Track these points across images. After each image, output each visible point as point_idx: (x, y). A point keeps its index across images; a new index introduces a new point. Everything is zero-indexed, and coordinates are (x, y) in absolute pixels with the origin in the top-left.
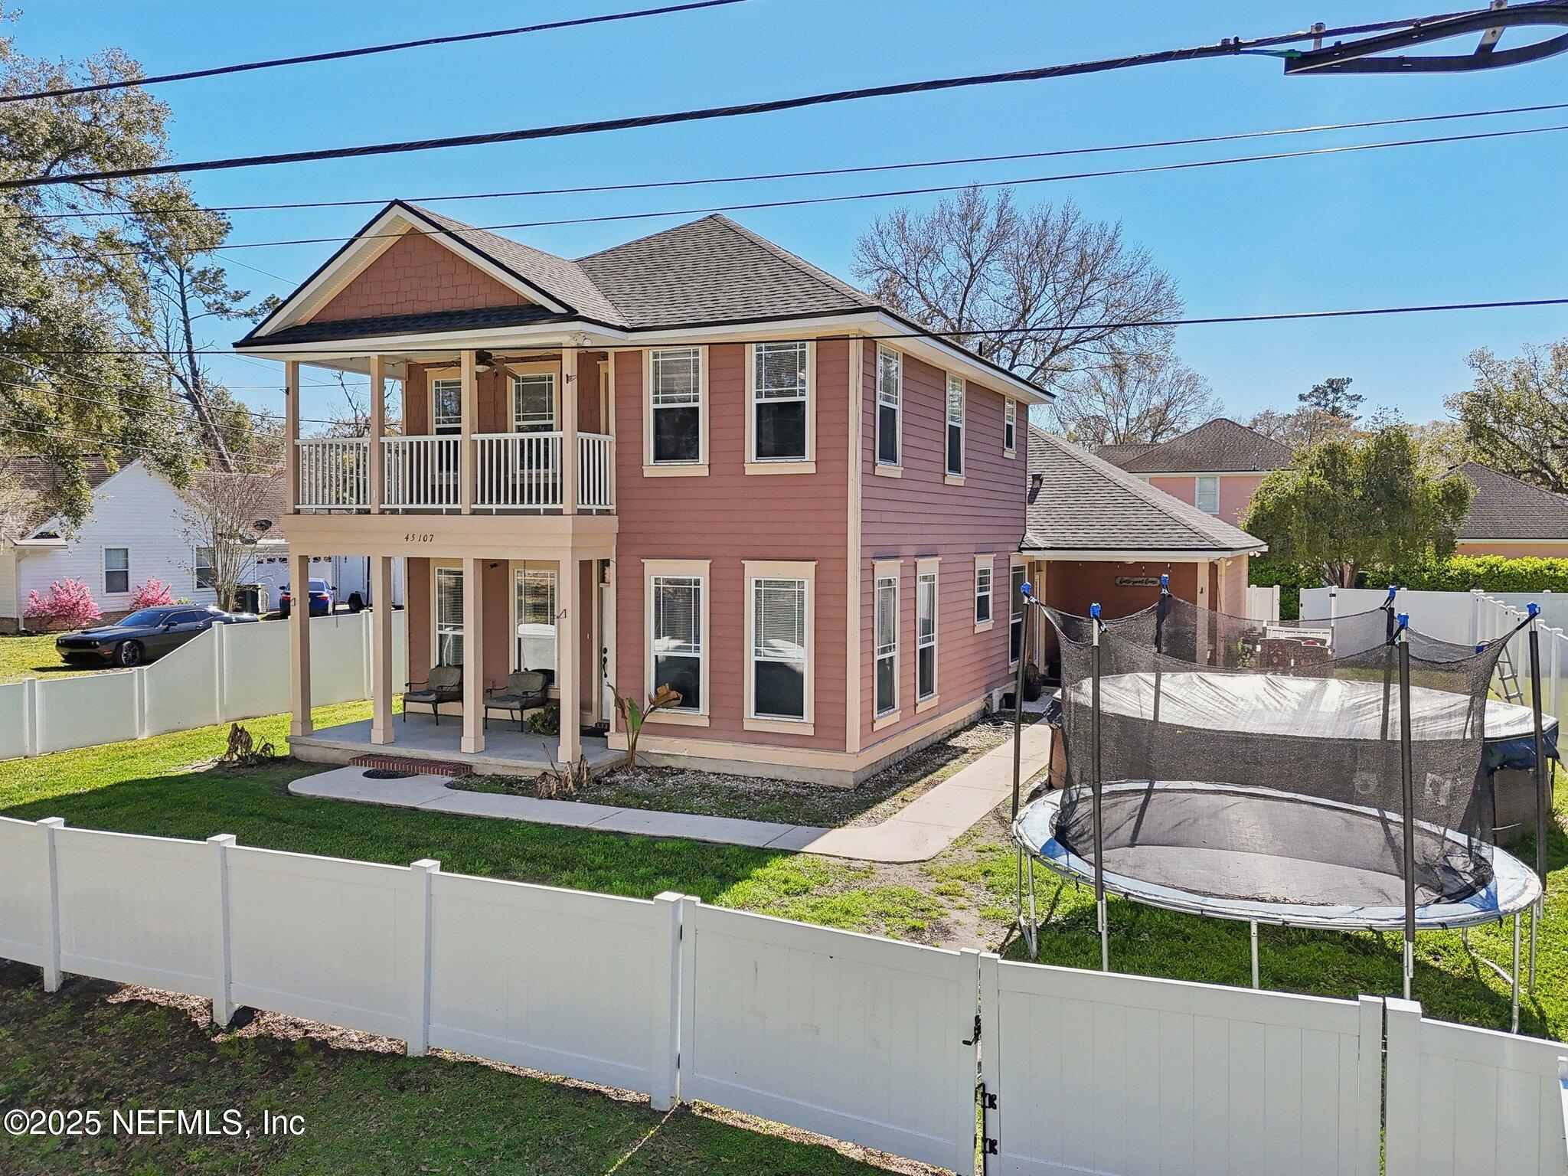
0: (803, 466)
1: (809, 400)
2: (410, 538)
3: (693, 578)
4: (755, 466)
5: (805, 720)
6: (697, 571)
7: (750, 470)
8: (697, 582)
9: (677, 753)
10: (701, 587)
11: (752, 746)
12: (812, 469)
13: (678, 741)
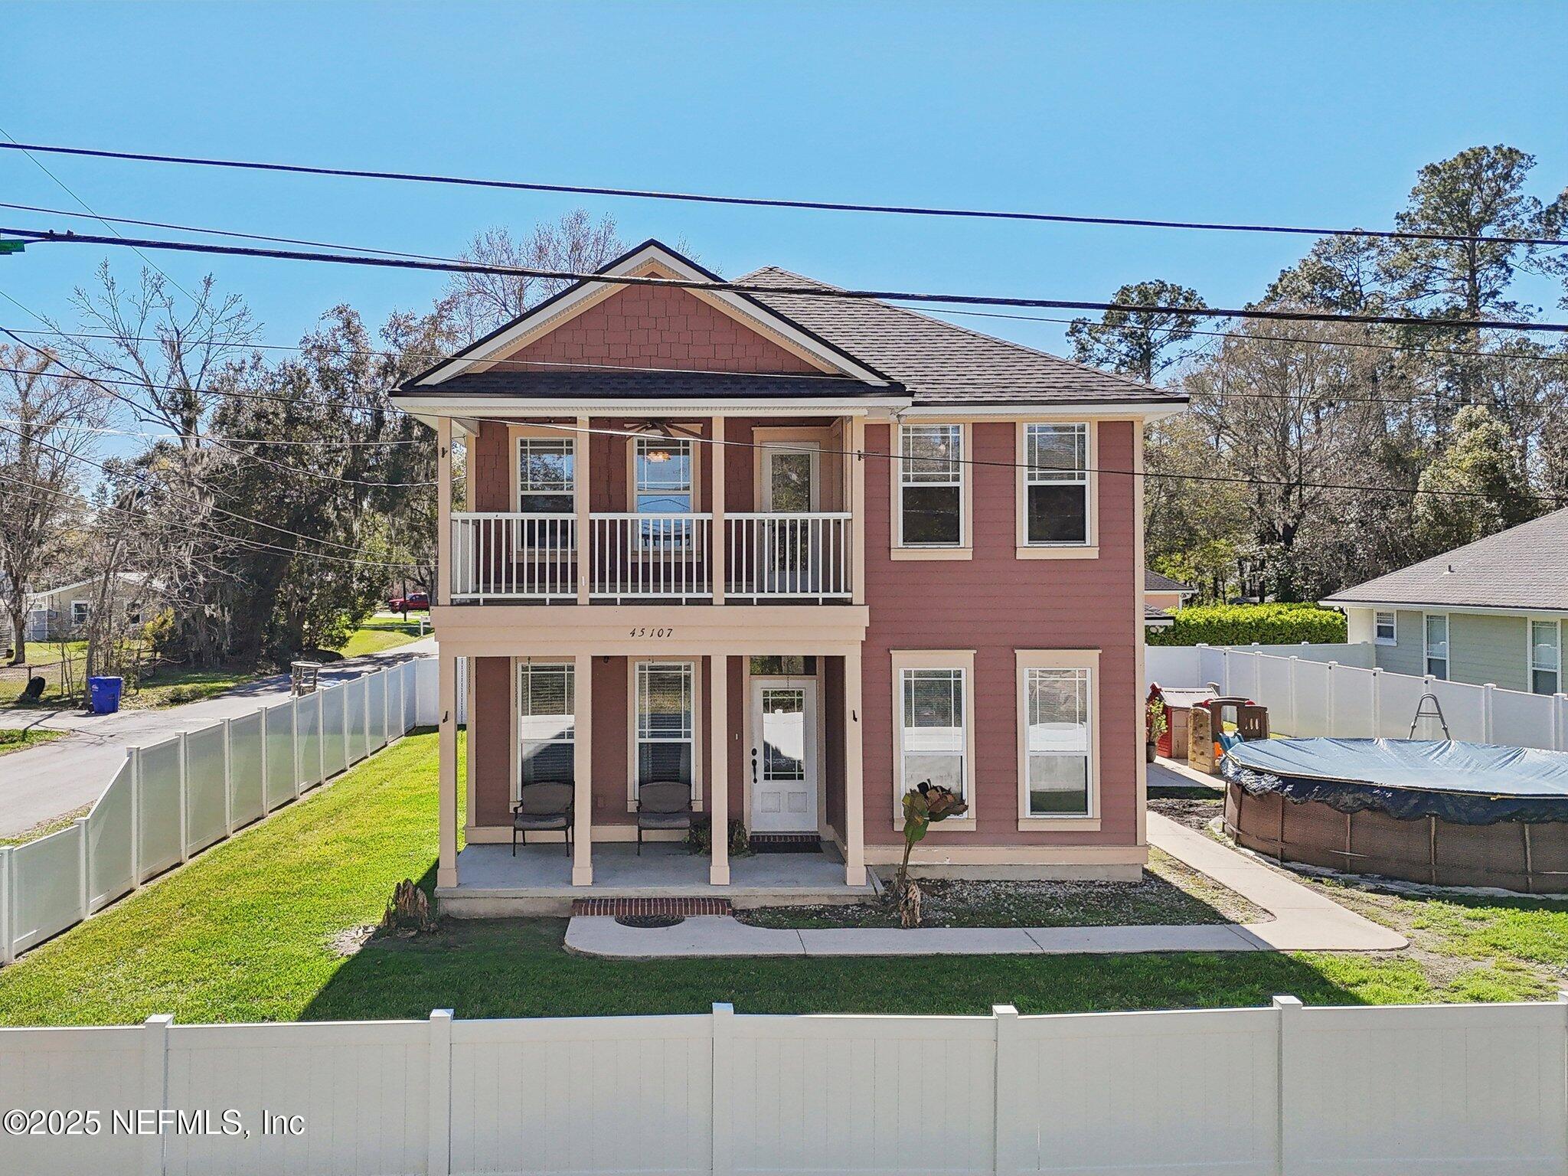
0: (1087, 550)
1: (1091, 484)
2: (638, 632)
3: (952, 669)
4: (1028, 550)
5: (1090, 815)
6: (961, 663)
7: (1021, 555)
8: (958, 674)
9: (936, 863)
10: (963, 679)
11: (1030, 848)
12: (1094, 554)
13: (937, 850)
